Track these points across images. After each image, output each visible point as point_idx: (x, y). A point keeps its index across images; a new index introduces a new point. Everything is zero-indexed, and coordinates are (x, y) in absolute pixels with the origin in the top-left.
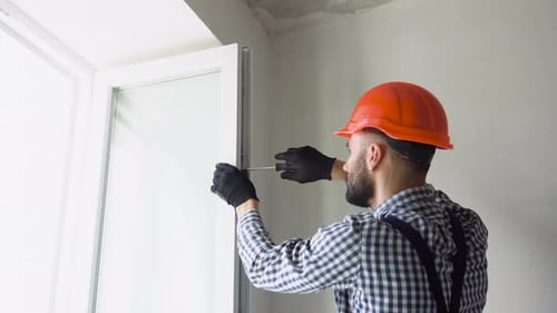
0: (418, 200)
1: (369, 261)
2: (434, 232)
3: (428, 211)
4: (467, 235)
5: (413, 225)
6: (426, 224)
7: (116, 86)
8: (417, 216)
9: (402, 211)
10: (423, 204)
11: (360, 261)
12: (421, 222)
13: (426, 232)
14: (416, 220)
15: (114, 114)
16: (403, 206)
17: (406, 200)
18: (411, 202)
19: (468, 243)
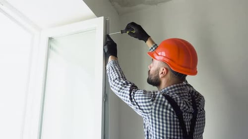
0: (178, 90)
1: (155, 110)
2: (184, 104)
3: (182, 95)
4: (197, 105)
5: (175, 100)
6: (180, 100)
7: (50, 37)
8: (177, 96)
9: (171, 93)
10: (180, 92)
11: (152, 109)
12: (178, 99)
13: (180, 103)
14: (176, 98)
15: (49, 47)
16: (172, 92)
17: (173, 90)
18: (175, 90)
19: (198, 108)
